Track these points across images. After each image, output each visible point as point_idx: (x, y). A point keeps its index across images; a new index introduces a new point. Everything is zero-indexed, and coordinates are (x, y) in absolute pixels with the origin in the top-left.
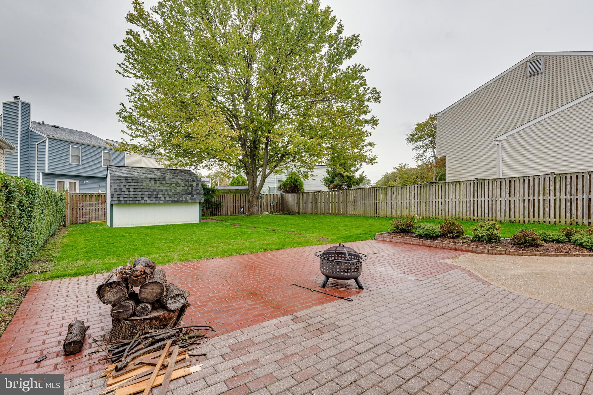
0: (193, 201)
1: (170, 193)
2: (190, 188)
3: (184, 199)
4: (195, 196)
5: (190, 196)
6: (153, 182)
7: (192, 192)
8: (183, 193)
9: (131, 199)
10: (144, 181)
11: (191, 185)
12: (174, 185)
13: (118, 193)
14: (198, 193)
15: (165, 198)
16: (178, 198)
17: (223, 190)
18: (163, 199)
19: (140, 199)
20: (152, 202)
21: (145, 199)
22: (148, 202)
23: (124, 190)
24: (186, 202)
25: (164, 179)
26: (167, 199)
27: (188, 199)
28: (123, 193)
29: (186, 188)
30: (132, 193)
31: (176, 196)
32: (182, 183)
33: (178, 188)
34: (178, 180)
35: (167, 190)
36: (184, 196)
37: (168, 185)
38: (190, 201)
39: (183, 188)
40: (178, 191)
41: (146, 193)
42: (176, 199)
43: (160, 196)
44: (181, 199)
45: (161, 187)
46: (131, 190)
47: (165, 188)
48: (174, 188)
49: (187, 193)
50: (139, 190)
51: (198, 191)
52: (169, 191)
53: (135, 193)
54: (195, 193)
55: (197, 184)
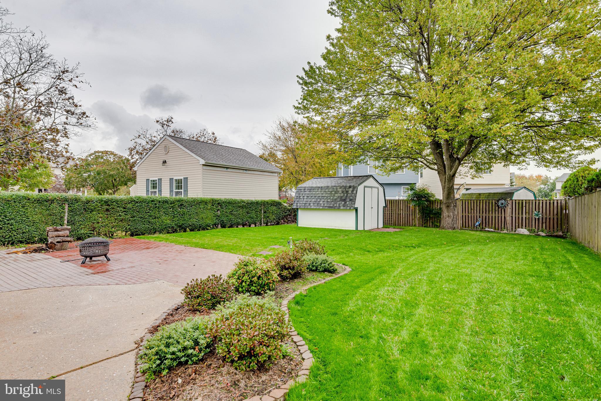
0: (345, 208)
1: (329, 200)
2: (346, 195)
3: (338, 205)
4: (347, 203)
5: (343, 203)
6: (320, 190)
7: (346, 199)
8: (339, 200)
9: (303, 205)
10: (314, 190)
11: (347, 192)
12: (333, 192)
13: (298, 200)
14: (351, 200)
15: (324, 204)
16: (333, 205)
17: (472, 194)
18: (322, 205)
19: (308, 205)
20: (315, 207)
21: (312, 205)
22: (312, 207)
23: (301, 197)
24: (339, 208)
25: (328, 187)
26: (325, 205)
27: (341, 205)
28: (300, 200)
29: (342, 195)
30: (305, 200)
31: (332, 203)
32: (340, 190)
33: (336, 195)
34: (338, 188)
35: (327, 197)
36: (338, 203)
37: (329, 193)
38: (342, 208)
39: (339, 195)
40: (335, 198)
41: (313, 200)
42: (332, 205)
43: (321, 202)
44: (335, 205)
45: (324, 195)
46: (305, 197)
47: (327, 195)
48: (332, 195)
49: (342, 200)
50: (310, 197)
51: (351, 198)
52: (329, 198)
53: (307, 200)
54: (348, 200)
55: (353, 191)
